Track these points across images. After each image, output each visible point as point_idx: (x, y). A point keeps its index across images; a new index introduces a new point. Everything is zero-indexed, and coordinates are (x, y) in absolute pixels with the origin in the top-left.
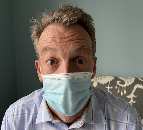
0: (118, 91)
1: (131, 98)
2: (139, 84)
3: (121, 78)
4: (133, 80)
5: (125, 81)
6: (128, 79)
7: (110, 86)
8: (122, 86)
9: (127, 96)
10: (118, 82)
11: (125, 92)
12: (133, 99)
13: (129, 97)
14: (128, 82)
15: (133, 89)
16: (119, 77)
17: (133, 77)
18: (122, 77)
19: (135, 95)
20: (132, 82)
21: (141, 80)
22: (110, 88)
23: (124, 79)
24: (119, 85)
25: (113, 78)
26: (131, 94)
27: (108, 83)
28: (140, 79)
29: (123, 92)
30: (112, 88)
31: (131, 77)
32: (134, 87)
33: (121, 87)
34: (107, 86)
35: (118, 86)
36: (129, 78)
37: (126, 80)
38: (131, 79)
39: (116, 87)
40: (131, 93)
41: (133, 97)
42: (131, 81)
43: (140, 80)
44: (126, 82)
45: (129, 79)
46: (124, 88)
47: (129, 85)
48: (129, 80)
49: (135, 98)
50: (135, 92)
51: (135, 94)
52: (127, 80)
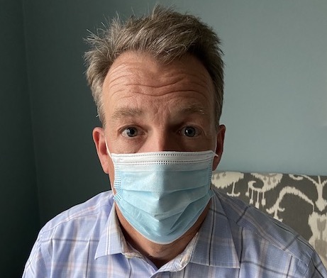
0: (251, 201)
1: (274, 214)
2: (290, 186)
3: (257, 176)
4: (279, 178)
5: (264, 181)
6: (269, 176)
7: (236, 192)
8: (259, 190)
9: (267, 210)
10: (250, 184)
11: (264, 202)
12: (278, 215)
13: (270, 211)
14: (269, 183)
15: (278, 196)
16: (254, 174)
17: (279, 173)
18: (259, 173)
19: (282, 208)
20: (277, 182)
21: (294, 178)
22: (235, 195)
23: (262, 178)
24: (253, 188)
25: (242, 176)
26: (275, 206)
27: (231, 186)
28: (291, 176)
29: (260, 202)
30: (238, 195)
31: (276, 173)
32: (279, 192)
33: (256, 193)
34: (231, 193)
35: (250, 190)
36: (271, 174)
37: (265, 179)
38: (276, 177)
39: (247, 194)
40: (275, 203)
41: (278, 211)
42: (274, 181)
43: (292, 179)
44: (265, 183)
45: (272, 176)
46: (261, 194)
47: (271, 189)
48: (272, 179)
49: (281, 212)
50: (282, 201)
51: (281, 205)
52: (267, 178)
